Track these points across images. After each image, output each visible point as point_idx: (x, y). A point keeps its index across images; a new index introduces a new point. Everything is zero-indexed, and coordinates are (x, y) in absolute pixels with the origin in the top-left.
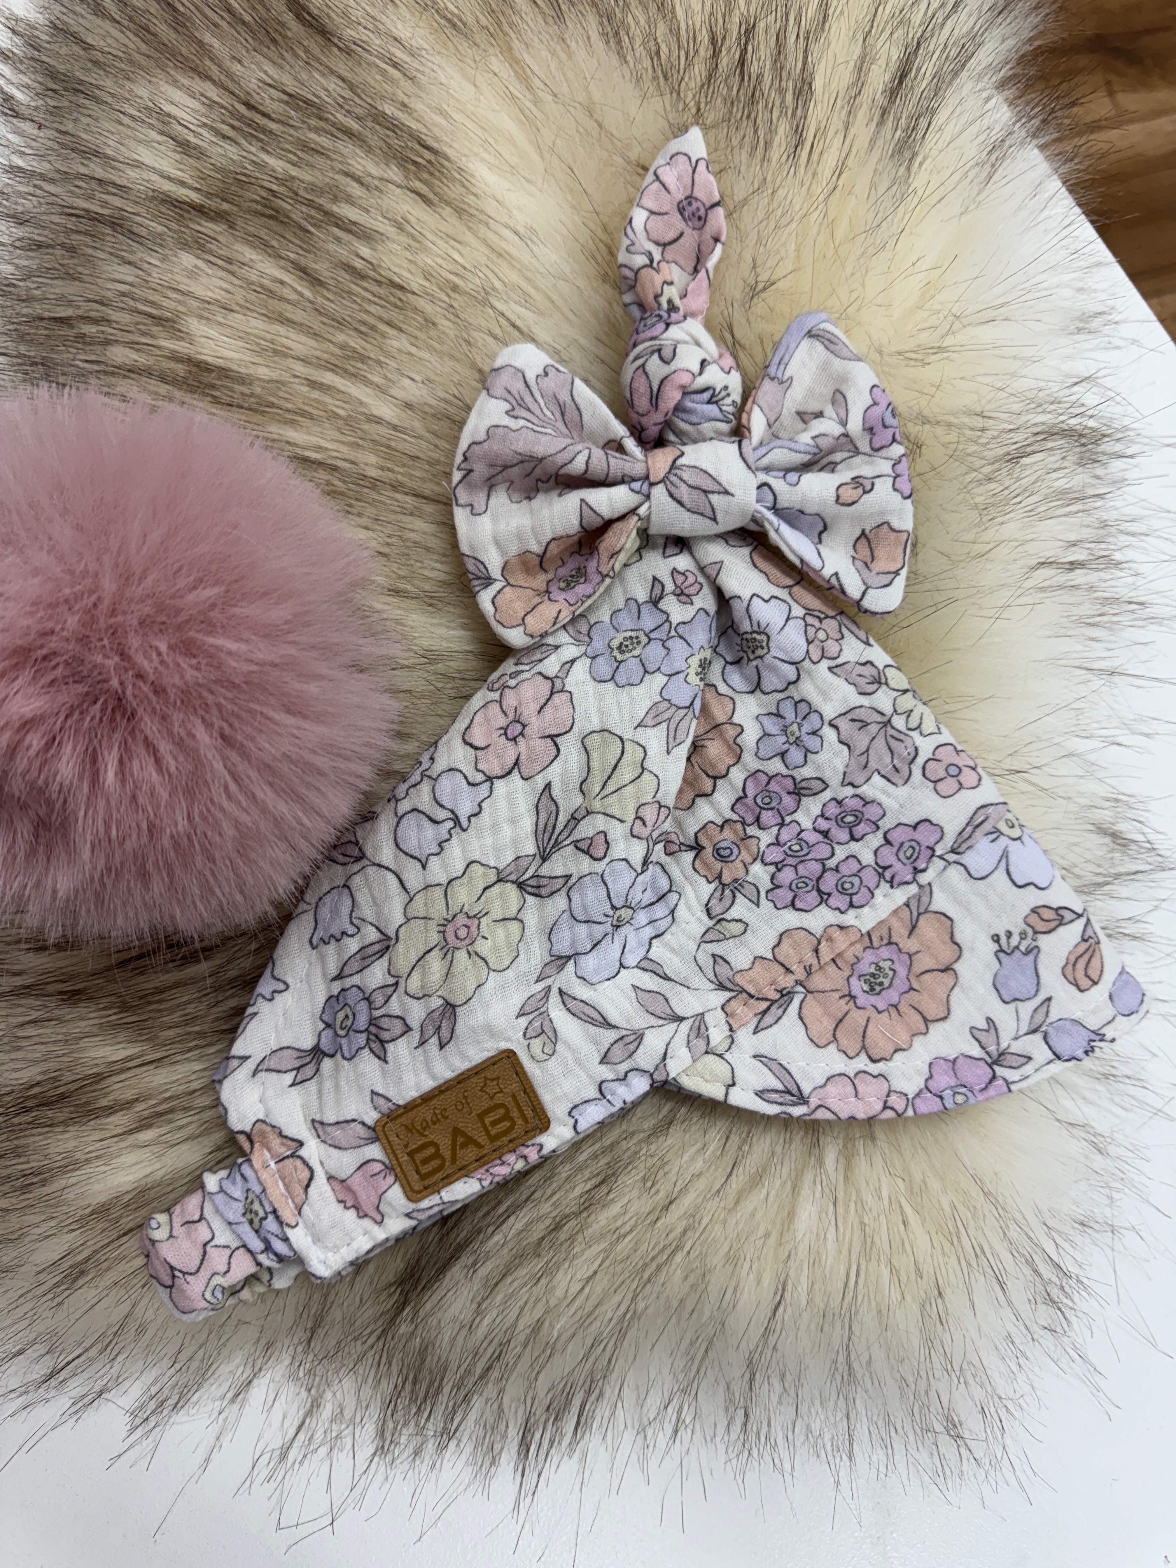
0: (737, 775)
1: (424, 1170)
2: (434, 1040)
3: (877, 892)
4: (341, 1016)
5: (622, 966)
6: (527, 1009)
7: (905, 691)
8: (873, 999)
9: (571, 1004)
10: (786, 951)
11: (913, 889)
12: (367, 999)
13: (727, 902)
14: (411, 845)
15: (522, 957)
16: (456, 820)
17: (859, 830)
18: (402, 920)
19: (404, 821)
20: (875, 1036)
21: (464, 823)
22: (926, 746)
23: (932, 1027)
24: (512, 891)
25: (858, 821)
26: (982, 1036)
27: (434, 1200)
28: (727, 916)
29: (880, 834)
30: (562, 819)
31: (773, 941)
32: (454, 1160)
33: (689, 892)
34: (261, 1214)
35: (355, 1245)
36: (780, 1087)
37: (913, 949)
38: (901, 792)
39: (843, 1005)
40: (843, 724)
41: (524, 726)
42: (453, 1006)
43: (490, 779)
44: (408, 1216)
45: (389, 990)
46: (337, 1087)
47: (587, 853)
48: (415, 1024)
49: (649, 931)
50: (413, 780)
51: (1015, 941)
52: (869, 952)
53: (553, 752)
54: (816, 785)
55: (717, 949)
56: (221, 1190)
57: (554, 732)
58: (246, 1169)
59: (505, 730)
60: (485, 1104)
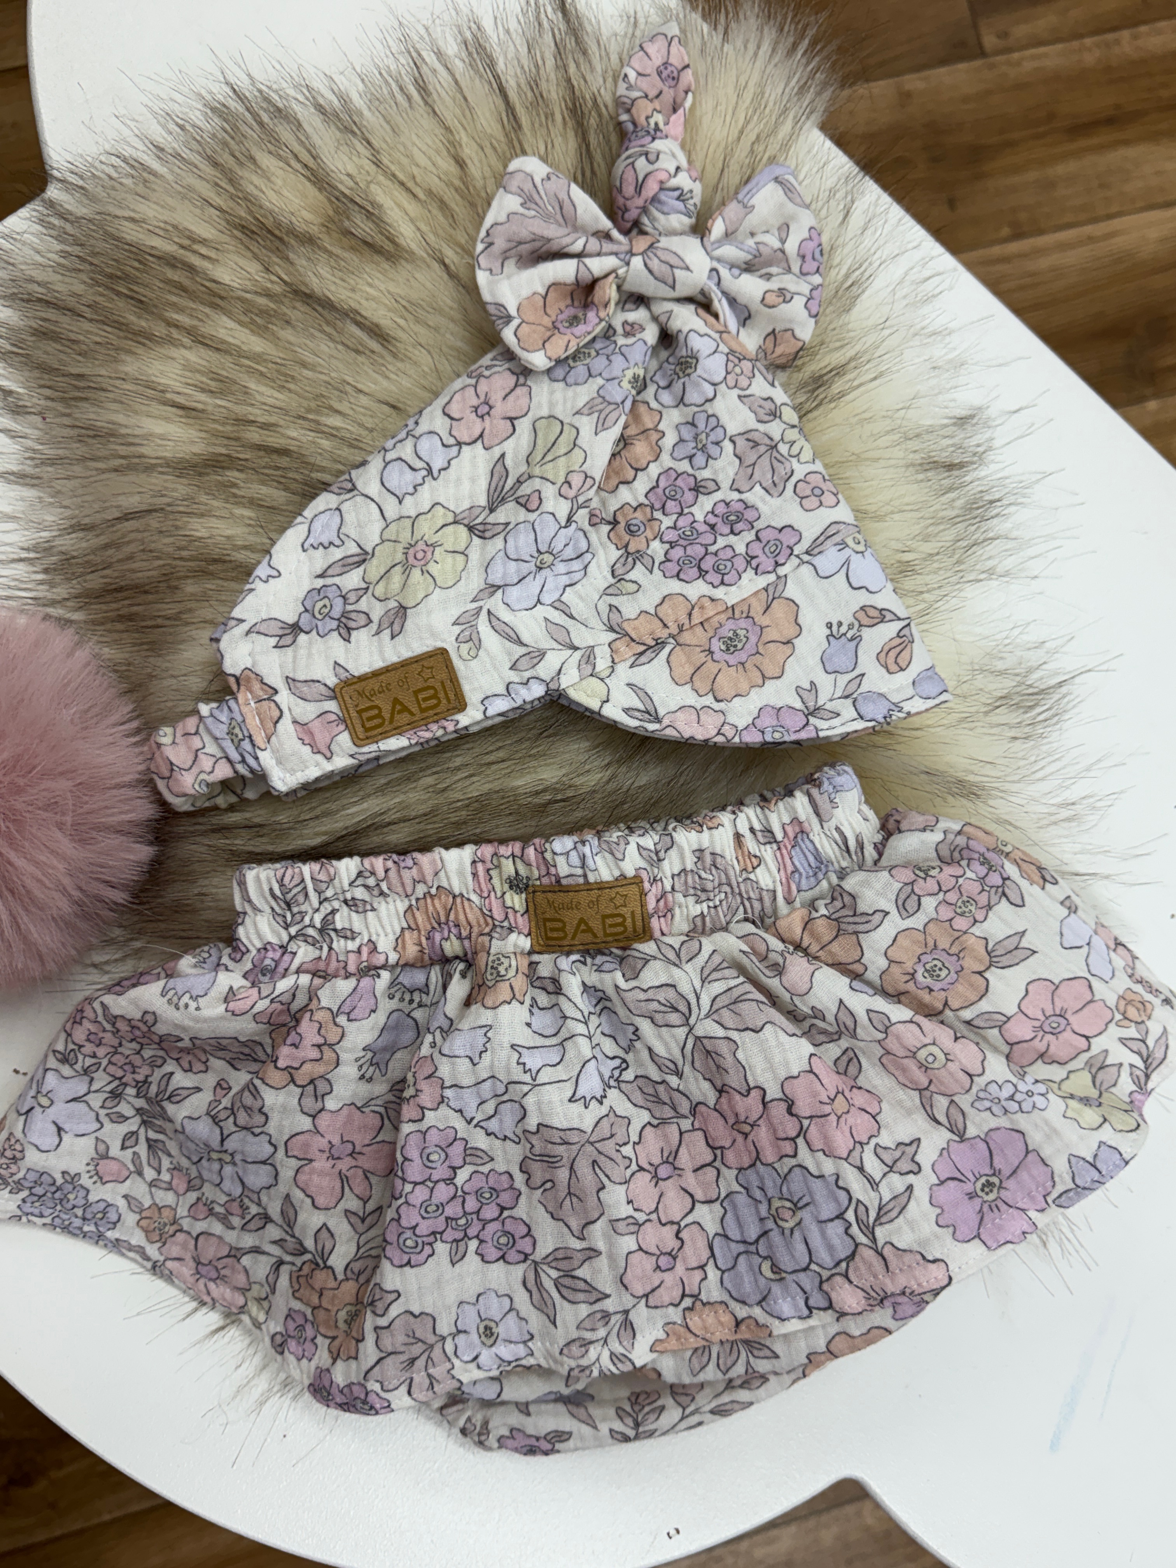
0: (654, 470)
1: (368, 725)
2: (388, 631)
3: (744, 576)
4: (320, 604)
5: (539, 601)
6: (462, 620)
7: (793, 426)
8: (727, 657)
9: (495, 622)
10: (666, 611)
11: (772, 577)
12: (344, 597)
13: (629, 566)
14: (391, 484)
15: (463, 581)
16: (430, 470)
17: (738, 527)
18: (378, 541)
19: (390, 467)
20: (724, 683)
21: (436, 474)
22: (800, 471)
23: (767, 682)
24: (463, 531)
25: (739, 520)
26: (805, 695)
27: (374, 747)
28: (627, 577)
29: (753, 532)
31: (658, 601)
32: (391, 721)
33: (601, 553)
34: (240, 736)
35: (307, 772)
36: (642, 708)
37: (764, 624)
38: (775, 502)
39: (702, 658)
40: (741, 442)
41: (491, 408)
42: (405, 608)
43: (459, 444)
44: (352, 756)
45: (361, 593)
46: (310, 655)
47: (524, 506)
48: (375, 618)
49: (565, 580)
50: (400, 437)
51: (843, 629)
52: (731, 621)
53: (511, 430)
54: (711, 486)
55: (614, 601)
56: (211, 715)
57: (513, 415)
58: (232, 703)
59: (476, 409)
60: (420, 684)
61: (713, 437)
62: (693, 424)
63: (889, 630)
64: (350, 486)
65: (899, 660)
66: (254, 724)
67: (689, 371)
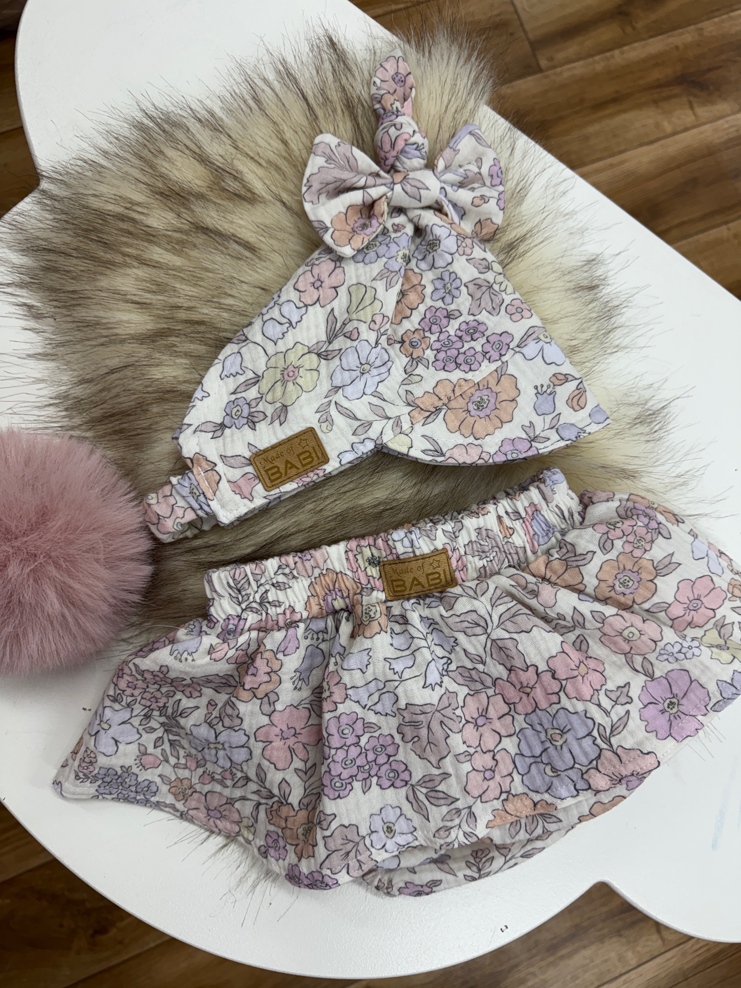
0: (422, 308)
1: (272, 478)
2: (278, 421)
3: (482, 364)
4: (235, 410)
5: (364, 393)
6: (320, 410)
7: (500, 274)
8: (478, 413)
9: (340, 408)
10: (439, 390)
11: (499, 363)
12: (248, 404)
13: (414, 366)
14: (269, 334)
15: (318, 387)
16: (291, 323)
17: (476, 336)
18: (265, 368)
19: (266, 324)
20: (478, 428)
21: (294, 325)
22: (508, 299)
23: (504, 425)
24: (314, 357)
25: (475, 332)
26: (527, 429)
27: (277, 491)
28: (414, 373)
29: (485, 338)
30: (339, 325)
31: (434, 385)
32: (286, 474)
33: (397, 361)
34: (198, 494)
35: (239, 510)
36: (433, 449)
37: (498, 391)
38: (495, 319)
39: (464, 415)
40: (471, 286)
41: (322, 282)
42: (286, 406)
43: (306, 306)
44: (265, 497)
45: (258, 400)
46: (233, 441)
47: (349, 338)
48: (269, 414)
49: (378, 379)
50: (271, 306)
51: (545, 389)
52: (478, 392)
53: (335, 294)
54: (457, 314)
55: (408, 388)
56: (179, 483)
57: (336, 285)
58: (190, 475)
59: (313, 284)
60: (301, 450)
61: (454, 285)
62: (442, 279)
63: (571, 386)
64: (244, 338)
65: (580, 403)
66: (204, 485)
67: (435, 248)
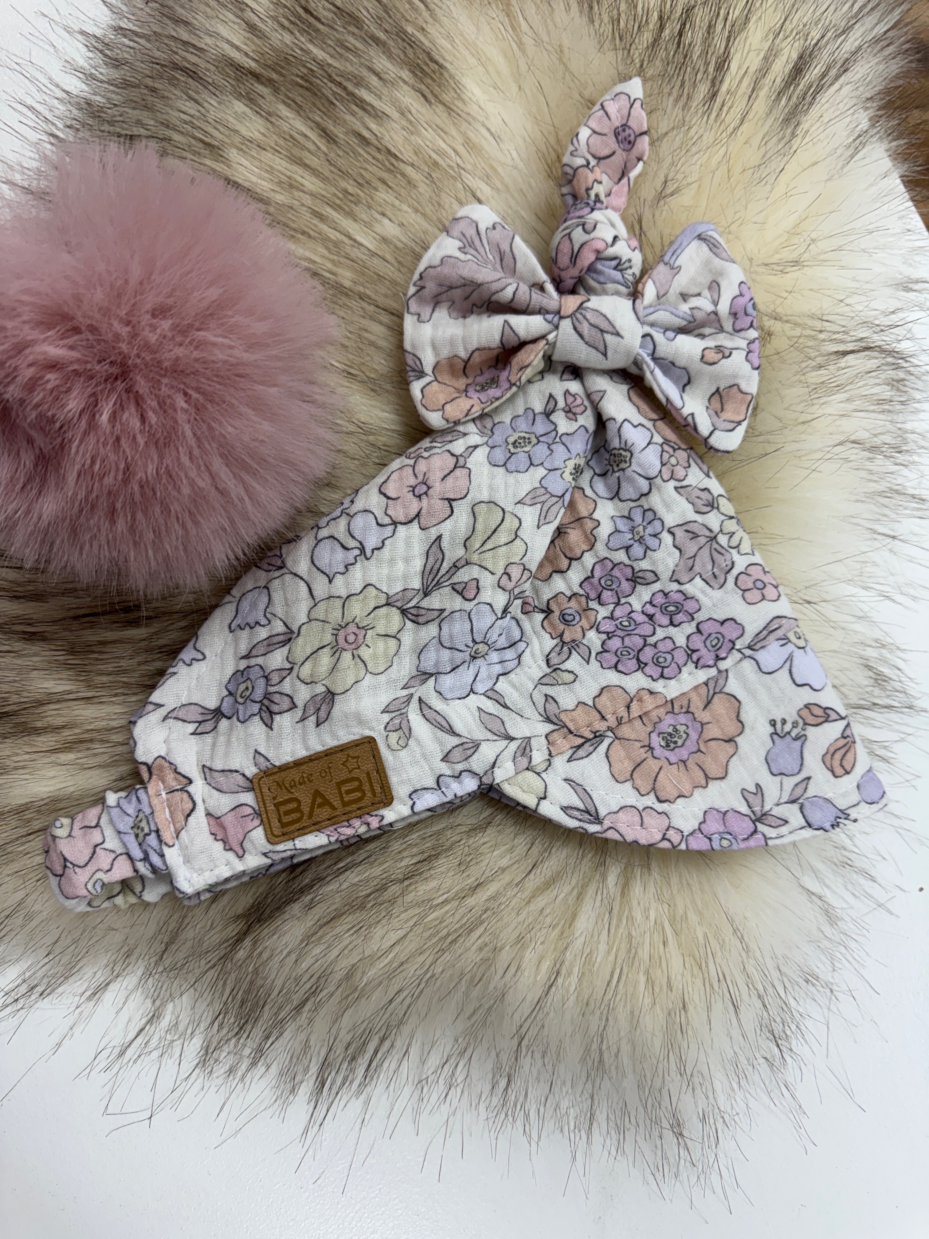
0: (589, 559)
1: (285, 819)
2: (313, 719)
3: (684, 669)
4: (242, 687)
5: (472, 690)
6: (391, 708)
7: (732, 517)
8: (667, 754)
9: (426, 711)
10: (604, 702)
11: (713, 672)
12: (266, 677)
13: (564, 655)
14: (323, 562)
15: (394, 667)
16: (362, 550)
17: (678, 618)
18: (305, 620)
19: (321, 545)
20: (664, 782)
21: (368, 554)
22: (741, 563)
23: (711, 783)
24: (396, 616)
25: (678, 611)
26: (751, 798)
27: (289, 845)
28: (562, 667)
29: (694, 624)
30: (446, 566)
31: (596, 692)
32: (311, 816)
33: (535, 642)
34: (147, 831)
35: (217, 872)
36: (582, 807)
37: (705, 720)
38: (717, 594)
39: (642, 753)
40: (679, 533)
41: (429, 488)
42: (333, 694)
43: (395, 523)
44: (265, 855)
45: (285, 673)
46: (229, 742)
47: (461, 593)
48: (300, 703)
49: (498, 669)
50: (334, 515)
51: (788, 727)
52: (670, 716)
53: (448, 512)
54: (650, 577)
55: (550, 691)
56: (118, 806)
57: (452, 497)
58: (141, 793)
59: (413, 488)
60: (344, 775)
61: (650, 530)
62: (629, 518)
63: (833, 730)
64: (279, 563)
65: (845, 763)
66: (163, 817)
67: (623, 465)
